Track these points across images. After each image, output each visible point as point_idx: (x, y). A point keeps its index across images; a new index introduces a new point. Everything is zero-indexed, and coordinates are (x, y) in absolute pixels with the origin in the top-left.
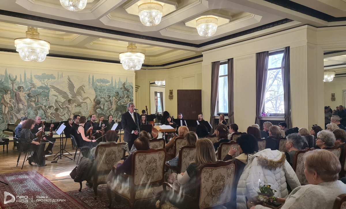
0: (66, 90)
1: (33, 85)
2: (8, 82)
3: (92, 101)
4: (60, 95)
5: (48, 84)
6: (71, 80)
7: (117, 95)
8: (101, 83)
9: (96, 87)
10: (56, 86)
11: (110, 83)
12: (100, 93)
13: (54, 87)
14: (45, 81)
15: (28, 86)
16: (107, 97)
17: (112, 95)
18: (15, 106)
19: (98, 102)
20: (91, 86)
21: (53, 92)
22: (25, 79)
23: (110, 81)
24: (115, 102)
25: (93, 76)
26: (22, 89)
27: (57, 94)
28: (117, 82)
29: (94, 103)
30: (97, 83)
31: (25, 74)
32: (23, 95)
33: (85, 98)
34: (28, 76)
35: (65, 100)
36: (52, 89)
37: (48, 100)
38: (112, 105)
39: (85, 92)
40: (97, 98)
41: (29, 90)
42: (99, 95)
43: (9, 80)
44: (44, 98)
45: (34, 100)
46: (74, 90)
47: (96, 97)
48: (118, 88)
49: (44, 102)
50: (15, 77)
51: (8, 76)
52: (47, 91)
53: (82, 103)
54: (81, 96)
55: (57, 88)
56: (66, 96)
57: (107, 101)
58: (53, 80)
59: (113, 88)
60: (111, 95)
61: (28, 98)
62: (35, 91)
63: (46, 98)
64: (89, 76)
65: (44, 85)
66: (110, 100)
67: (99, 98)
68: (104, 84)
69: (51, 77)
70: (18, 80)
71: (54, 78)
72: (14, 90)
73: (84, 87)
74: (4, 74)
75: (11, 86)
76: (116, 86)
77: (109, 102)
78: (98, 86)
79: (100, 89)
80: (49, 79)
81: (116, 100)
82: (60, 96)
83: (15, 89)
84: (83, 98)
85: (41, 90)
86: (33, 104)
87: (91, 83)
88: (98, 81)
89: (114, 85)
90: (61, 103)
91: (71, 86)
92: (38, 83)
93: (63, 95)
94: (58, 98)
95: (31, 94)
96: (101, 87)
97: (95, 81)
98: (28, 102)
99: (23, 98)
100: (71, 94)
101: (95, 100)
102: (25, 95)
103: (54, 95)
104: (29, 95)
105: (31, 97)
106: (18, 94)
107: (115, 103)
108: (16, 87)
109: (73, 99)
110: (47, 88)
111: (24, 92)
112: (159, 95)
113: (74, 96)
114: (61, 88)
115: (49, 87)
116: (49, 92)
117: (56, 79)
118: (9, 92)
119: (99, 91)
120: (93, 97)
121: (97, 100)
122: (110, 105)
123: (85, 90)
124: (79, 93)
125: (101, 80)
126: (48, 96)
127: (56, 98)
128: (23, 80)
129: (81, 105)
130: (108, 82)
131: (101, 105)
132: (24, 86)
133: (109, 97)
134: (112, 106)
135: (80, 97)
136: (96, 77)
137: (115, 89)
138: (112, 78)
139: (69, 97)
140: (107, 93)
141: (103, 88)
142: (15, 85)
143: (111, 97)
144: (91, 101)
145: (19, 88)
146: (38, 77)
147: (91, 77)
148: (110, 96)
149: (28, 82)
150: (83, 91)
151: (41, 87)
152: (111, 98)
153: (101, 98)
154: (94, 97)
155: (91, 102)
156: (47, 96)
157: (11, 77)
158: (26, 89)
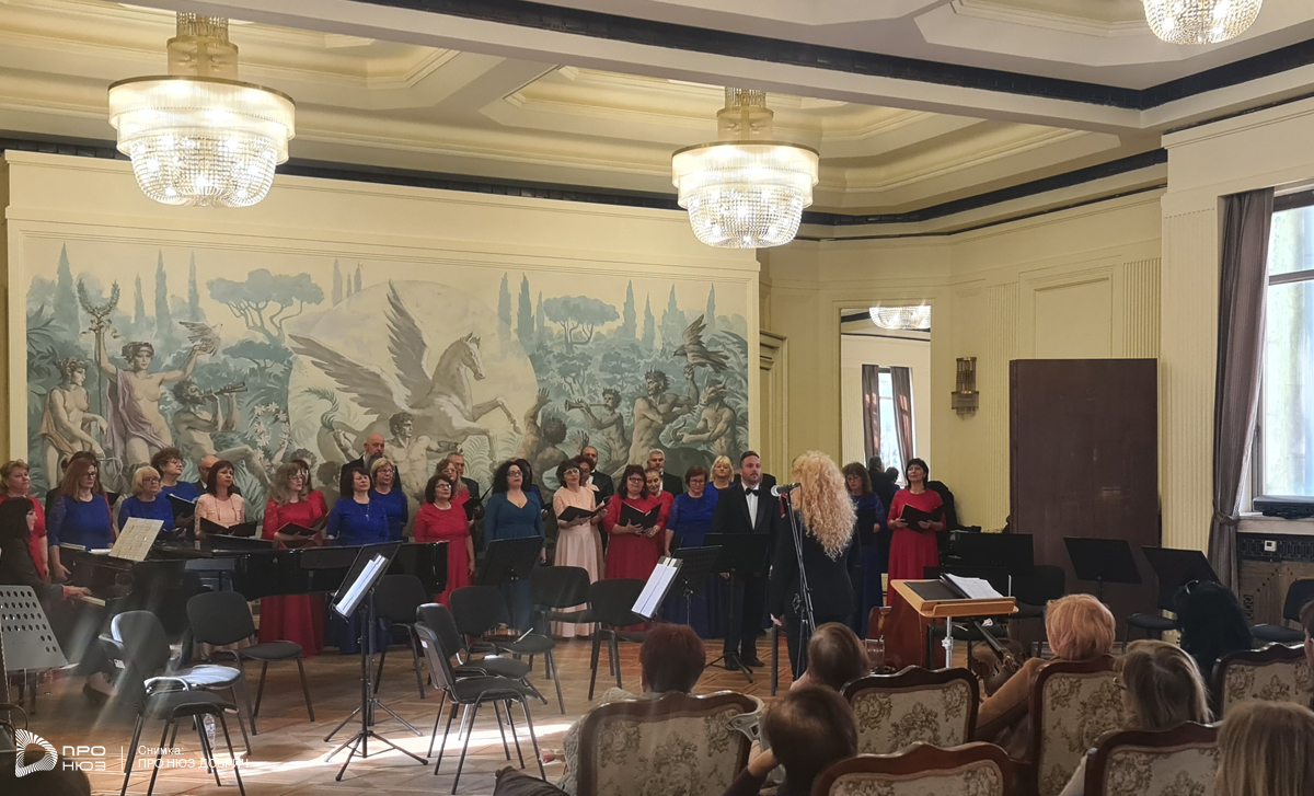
0: (381, 362)
1: (203, 335)
2: (72, 319)
3: (521, 424)
4: (345, 390)
5: (280, 329)
6: (407, 306)
7: (657, 392)
8: (571, 323)
9: (541, 346)
10: (325, 341)
11: (620, 322)
12: (564, 376)
13: (312, 348)
14: (266, 314)
15: (180, 343)
16: (603, 402)
17: (629, 389)
18: (109, 453)
19: (552, 429)
20: (515, 337)
21: (307, 375)
22: (160, 302)
23: (620, 310)
24: (648, 428)
25: (525, 285)
26: (143, 360)
27: (331, 384)
28: (658, 314)
29: (532, 437)
30: (547, 323)
31: (161, 277)
32: (149, 393)
33: (478, 407)
34: (178, 288)
35: (374, 417)
36: (306, 360)
37: (282, 417)
38: (627, 443)
39: (482, 371)
40: (548, 407)
41: (183, 361)
42: (560, 390)
43: (81, 312)
44: (259, 410)
45: (206, 415)
46: (424, 363)
47: (543, 400)
48: (664, 351)
49: (262, 427)
50: (107, 294)
51: (75, 289)
52: (277, 369)
53: (466, 433)
54: (457, 394)
55: (331, 352)
56: (379, 393)
57: (600, 426)
58: (310, 308)
59: (634, 348)
60: (623, 389)
61: (176, 405)
62: (213, 370)
63: (273, 407)
64: (505, 282)
65: (260, 338)
66: (621, 417)
67: (557, 405)
68: (583, 329)
69: (300, 289)
70: (126, 306)
71: (315, 296)
72: (105, 363)
73: (473, 346)
74: (52, 276)
75: (87, 341)
76: (649, 337)
77: (613, 428)
78: (551, 337)
79: (560, 357)
80: (286, 302)
81: (650, 415)
82: (344, 399)
83: (112, 360)
84: (469, 408)
85: (246, 365)
86: (203, 439)
87: (515, 324)
88: (549, 308)
89: (639, 335)
90: (352, 437)
91: (407, 341)
92: (229, 326)
93: (360, 390)
94: (335, 408)
95: (190, 383)
96: (570, 346)
97: (534, 312)
98: (176, 432)
99: (148, 408)
100: (405, 382)
101: (535, 417)
102: (163, 389)
103: (317, 392)
104: (180, 391)
105: (195, 401)
106: (127, 383)
107: (646, 437)
108: (114, 347)
109: (415, 412)
110: (276, 352)
111: (157, 377)
112: (885, 382)
113: (424, 392)
114: (350, 354)
115: (288, 343)
116: (288, 372)
117: (327, 304)
118: (80, 377)
119: (555, 365)
120: (522, 403)
121: (546, 421)
122: (617, 445)
123: (479, 362)
124: (448, 380)
125: (566, 302)
126: (282, 398)
127: (326, 405)
128: (150, 310)
129: (459, 448)
130: (605, 314)
131: (568, 445)
132: (157, 344)
133: (610, 403)
134: (627, 451)
135: (456, 399)
136: (544, 289)
137: (645, 352)
138: (630, 293)
139: (395, 399)
140: (603, 375)
141: (577, 350)
142: (107, 335)
143: (622, 403)
144: (513, 422)
145: (133, 351)
146: (227, 292)
147: (515, 290)
148: (616, 393)
149: (175, 322)
150: (472, 365)
151: (246, 349)
152: (622, 409)
153: (571, 407)
154: (533, 402)
155: (515, 429)
156: (275, 394)
157: (91, 292)
158: (168, 361)
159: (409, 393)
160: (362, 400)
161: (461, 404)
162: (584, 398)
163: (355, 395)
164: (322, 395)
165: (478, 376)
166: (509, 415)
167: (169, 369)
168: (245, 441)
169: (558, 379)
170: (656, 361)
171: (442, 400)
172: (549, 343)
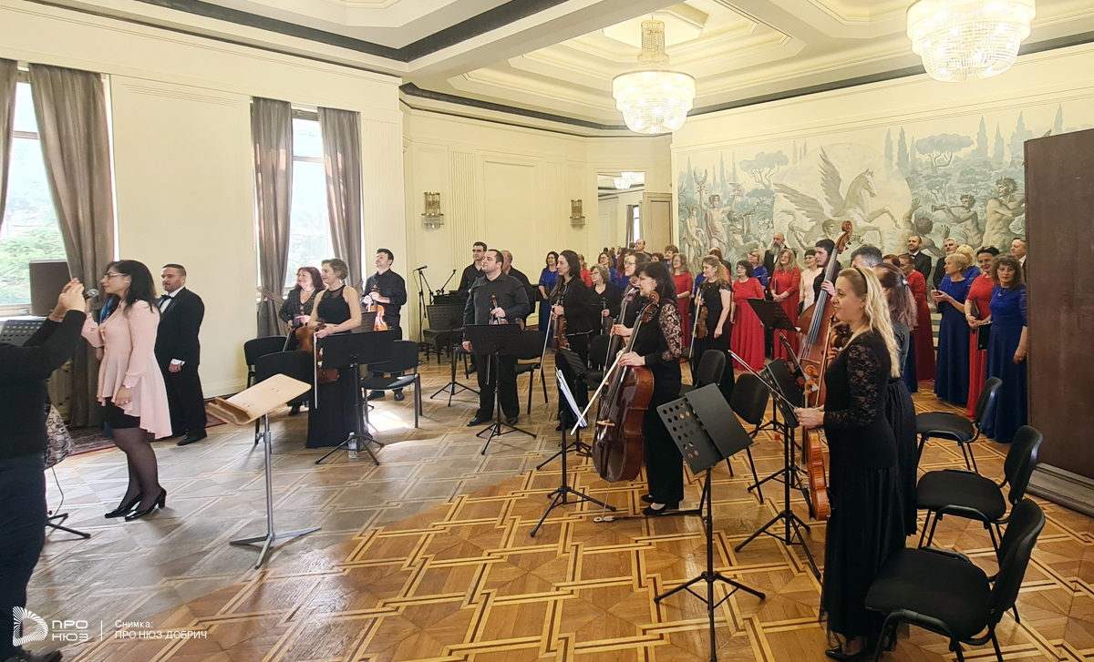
0: (818, 193)
1: (737, 187)
2: (692, 188)
3: (901, 223)
4: (799, 210)
5: (769, 181)
6: (830, 159)
8: (935, 153)
9: (914, 171)
10: (789, 185)
11: (974, 147)
12: (930, 189)
13: (784, 189)
14: (763, 174)
15: (729, 193)
17: (983, 193)
18: (705, 245)
19: (922, 224)
20: (896, 168)
21: (782, 203)
22: (722, 175)
23: (974, 138)
25: (902, 134)
26: (716, 203)
27: (792, 207)
28: (1007, 137)
29: (908, 230)
30: (918, 155)
31: (722, 163)
32: (718, 217)
34: (728, 169)
35: (814, 223)
36: (781, 195)
37: (771, 226)
39: (875, 191)
40: (919, 211)
41: (730, 202)
42: (927, 199)
43: (695, 184)
44: (761, 223)
45: (740, 227)
46: (840, 190)
47: (915, 206)
48: (1012, 163)
49: (762, 231)
50: (703, 175)
51: (693, 174)
52: (768, 201)
54: (860, 207)
56: (817, 210)
57: (959, 221)
58: (783, 168)
59: (986, 163)
60: (976, 193)
61: (728, 222)
62: (742, 204)
63: (767, 220)
64: (889, 134)
65: (761, 187)
67: (926, 209)
68: (945, 156)
69: (779, 159)
70: (710, 180)
71: (785, 161)
72: (703, 205)
74: (686, 171)
75: (697, 196)
76: (1000, 154)
77: (969, 222)
78: (921, 165)
79: (928, 177)
80: (772, 167)
82: (799, 214)
83: (705, 204)
84: (867, 214)
85: (755, 201)
86: (739, 238)
87: (896, 160)
88: (922, 146)
89: (990, 154)
90: (803, 234)
91: (831, 178)
92: (749, 183)
93: (808, 209)
94: (795, 220)
95: (733, 212)
96: (934, 169)
97: (908, 150)
98: (728, 235)
99: (718, 225)
100: (830, 202)
101: (910, 217)
102: (723, 215)
103: (786, 212)
104: (729, 216)
105: (735, 220)
106: (711, 214)
108: (706, 198)
109: (835, 219)
110: (767, 193)
111: (721, 210)
113: (840, 207)
114: (801, 190)
115: (773, 188)
116: (773, 202)
117: (790, 164)
118: (695, 213)
119: (924, 183)
120: (901, 209)
121: (918, 219)
123: (873, 186)
125: (931, 140)
126: (771, 217)
127: (791, 218)
128: (718, 180)
130: (962, 143)
131: (933, 234)
132: (721, 195)
133: (966, 205)
134: (981, 237)
135: (859, 210)
136: (916, 133)
137: (995, 166)
138: (982, 125)
139: (825, 212)
140: (960, 186)
141: (941, 170)
142: (704, 192)
143: (977, 204)
145: (712, 199)
146: (748, 166)
147: (895, 138)
148: (972, 197)
149: (727, 183)
150: (869, 189)
151: (755, 193)
153: (935, 210)
156: (768, 215)
157: (698, 174)
158: (725, 202)
159: (832, 208)
160: (807, 214)
161: (861, 212)
162: (946, 203)
163: (804, 212)
164: (789, 213)
165: (872, 195)
166: (892, 217)
167: (726, 206)
168: (756, 239)
169: (927, 192)
170: (1005, 170)
171: (851, 211)
172: (919, 169)
